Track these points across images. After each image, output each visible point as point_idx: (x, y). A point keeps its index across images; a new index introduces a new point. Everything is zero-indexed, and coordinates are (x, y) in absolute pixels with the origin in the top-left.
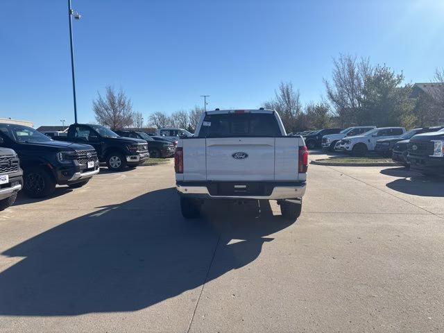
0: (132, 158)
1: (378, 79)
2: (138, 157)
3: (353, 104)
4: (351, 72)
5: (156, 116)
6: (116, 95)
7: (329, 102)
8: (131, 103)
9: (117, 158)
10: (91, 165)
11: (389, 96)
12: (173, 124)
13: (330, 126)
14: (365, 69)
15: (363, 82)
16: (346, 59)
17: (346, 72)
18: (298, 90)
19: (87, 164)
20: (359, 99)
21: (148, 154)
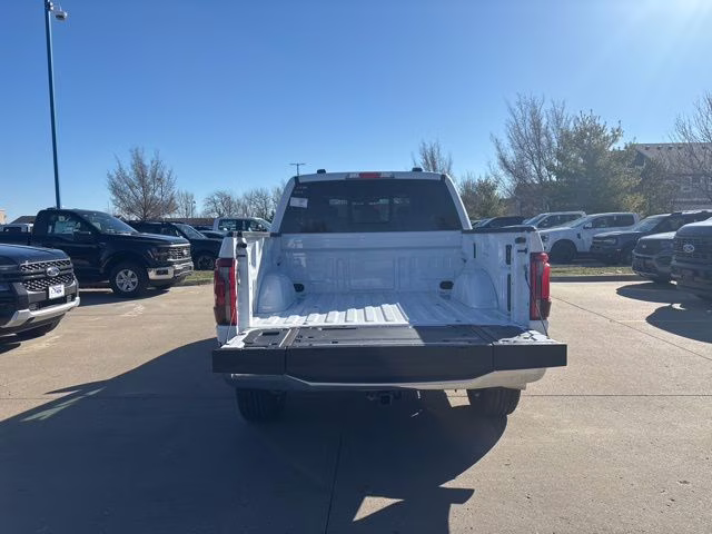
0: (158, 273)
1: (582, 135)
2: (171, 270)
3: (540, 177)
4: (536, 125)
5: (216, 198)
6: (147, 162)
7: (501, 173)
8: (173, 176)
9: (130, 273)
10: (56, 291)
11: (601, 162)
12: (245, 211)
13: (501, 212)
14: (558, 119)
15: (555, 140)
16: (527, 104)
17: (528, 124)
18: (450, 155)
19: (47, 290)
20: (551, 168)
21: (191, 264)
